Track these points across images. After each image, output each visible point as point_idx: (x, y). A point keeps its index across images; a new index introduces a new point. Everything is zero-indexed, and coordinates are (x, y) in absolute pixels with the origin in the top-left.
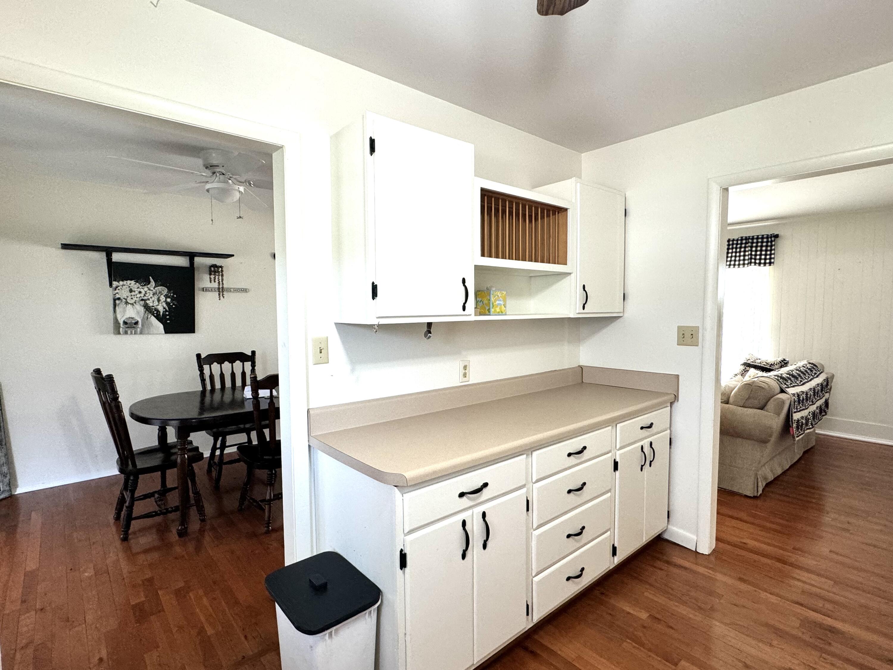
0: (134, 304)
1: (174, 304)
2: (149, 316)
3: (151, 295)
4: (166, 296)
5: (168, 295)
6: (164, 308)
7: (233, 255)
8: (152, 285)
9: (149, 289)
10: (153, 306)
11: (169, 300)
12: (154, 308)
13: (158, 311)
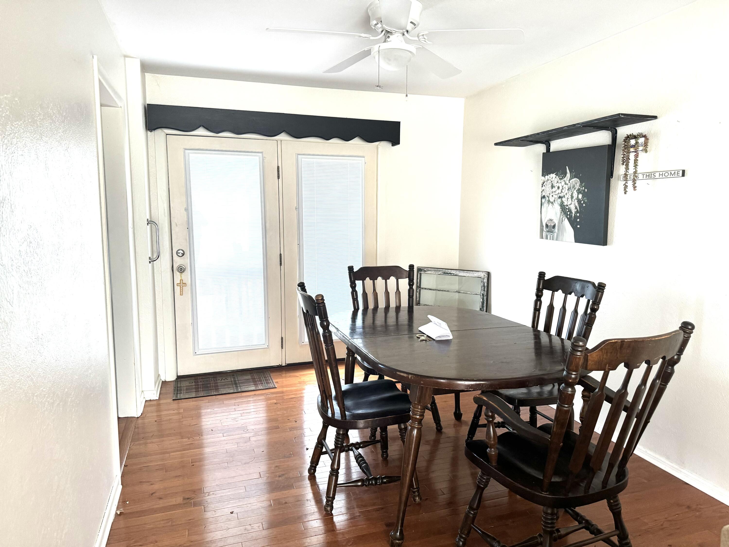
0: (554, 202)
1: (584, 202)
2: (564, 218)
3: (567, 191)
4: (579, 192)
5: (580, 189)
6: (576, 208)
7: (655, 117)
8: (568, 178)
9: (566, 184)
10: (567, 206)
11: (580, 196)
12: (567, 207)
13: (570, 211)
